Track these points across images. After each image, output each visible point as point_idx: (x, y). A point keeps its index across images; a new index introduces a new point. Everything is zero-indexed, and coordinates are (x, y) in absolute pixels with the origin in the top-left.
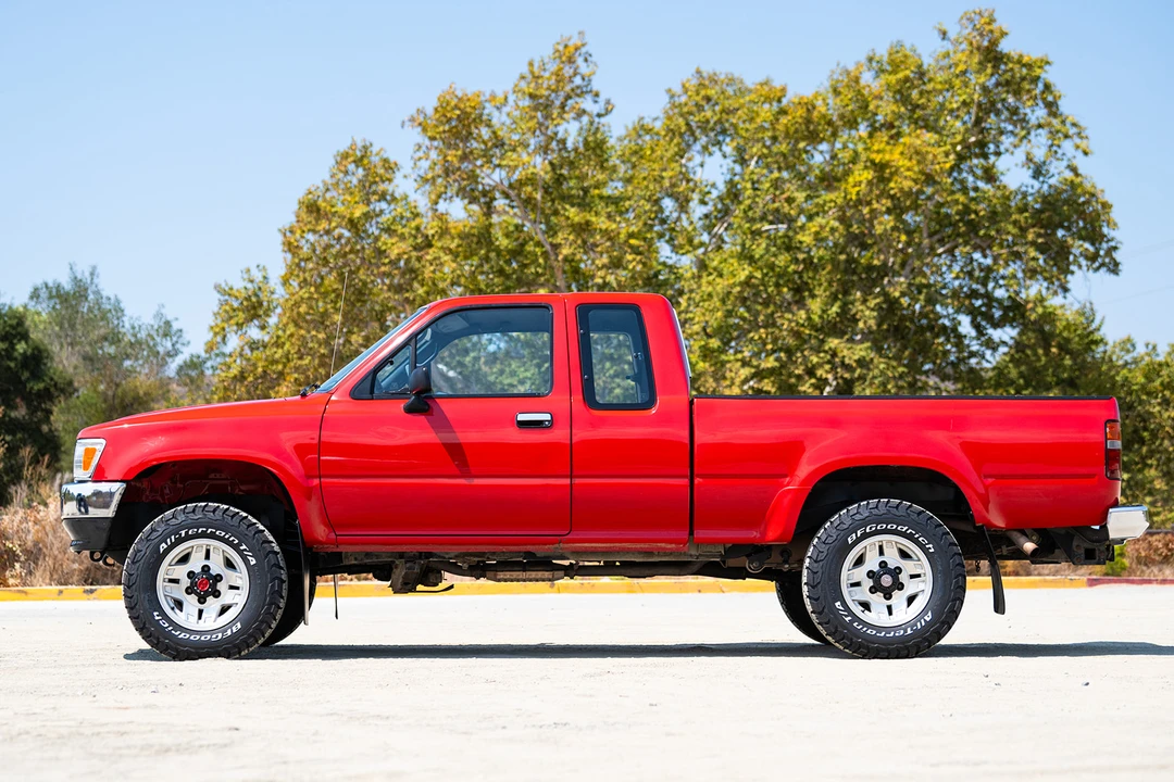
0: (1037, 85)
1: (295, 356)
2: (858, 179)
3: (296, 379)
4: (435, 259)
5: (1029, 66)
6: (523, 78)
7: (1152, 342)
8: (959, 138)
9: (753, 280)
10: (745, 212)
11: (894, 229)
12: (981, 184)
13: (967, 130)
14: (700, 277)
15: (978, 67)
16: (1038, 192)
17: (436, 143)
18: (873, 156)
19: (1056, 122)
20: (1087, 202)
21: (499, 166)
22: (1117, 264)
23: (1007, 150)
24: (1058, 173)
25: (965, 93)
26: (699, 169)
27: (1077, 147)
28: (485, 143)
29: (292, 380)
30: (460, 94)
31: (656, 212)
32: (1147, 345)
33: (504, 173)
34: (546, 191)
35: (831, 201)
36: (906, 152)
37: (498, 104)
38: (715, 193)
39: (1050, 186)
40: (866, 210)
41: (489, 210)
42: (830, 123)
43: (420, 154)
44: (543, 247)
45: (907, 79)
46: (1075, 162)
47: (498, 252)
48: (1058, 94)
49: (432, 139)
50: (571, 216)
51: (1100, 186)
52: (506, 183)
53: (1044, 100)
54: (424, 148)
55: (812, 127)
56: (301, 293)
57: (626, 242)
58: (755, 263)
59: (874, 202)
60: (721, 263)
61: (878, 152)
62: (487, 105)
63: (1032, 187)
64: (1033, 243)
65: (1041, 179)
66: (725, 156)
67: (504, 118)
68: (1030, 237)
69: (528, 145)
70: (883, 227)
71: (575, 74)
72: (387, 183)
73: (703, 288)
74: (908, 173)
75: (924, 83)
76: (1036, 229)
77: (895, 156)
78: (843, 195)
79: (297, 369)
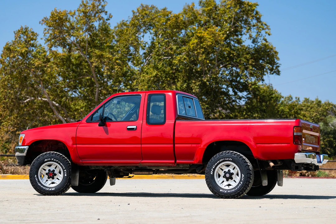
0: (253, 12)
1: (3, 99)
2: (193, 42)
3: (3, 107)
4: (51, 66)
5: (251, 6)
6: (81, 5)
7: (298, 97)
8: (228, 29)
9: (157, 76)
10: (156, 52)
11: (205, 59)
12: (236, 45)
13: (230, 27)
14: (141, 74)
15: (234, 6)
16: (254, 47)
17: (51, 28)
18: (198, 34)
19: (259, 24)
20: (270, 51)
21: (72, 35)
22: (279, 72)
23: (244, 34)
24: (261, 42)
25: (230, 14)
26: (142, 38)
27: (266, 33)
28: (68, 28)
29: (2, 107)
30: (58, 11)
31: (127, 51)
32: (296, 98)
33: (75, 38)
34: (89, 44)
35: (184, 49)
36: (209, 33)
37: (72, 14)
38: (147, 46)
39: (258, 46)
40: (196, 52)
41: (70, 50)
42: (184, 23)
43: (46, 32)
44: (88, 63)
45: (211, 10)
46: (266, 38)
47: (73, 65)
48: (260, 15)
49: (50, 26)
50: (96, 52)
51: (274, 46)
52: (76, 42)
53: (256, 17)
54: (47, 30)
55: (178, 24)
56: (6, 77)
57: (115, 61)
58: (159, 70)
59: (198, 50)
60: (147, 69)
61: (200, 33)
62: (69, 15)
63: (252, 46)
64: (251, 64)
65: (255, 43)
66: (151, 34)
67: (75, 19)
68: (250, 62)
69: (83, 29)
70: (201, 58)
71: (100, 5)
72: (34, 40)
73: (141, 78)
74: (210, 40)
75: (217, 11)
76: (252, 60)
77: (205, 34)
78: (188, 47)
79: (4, 103)
